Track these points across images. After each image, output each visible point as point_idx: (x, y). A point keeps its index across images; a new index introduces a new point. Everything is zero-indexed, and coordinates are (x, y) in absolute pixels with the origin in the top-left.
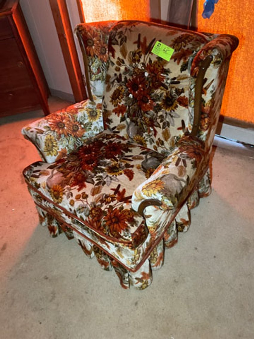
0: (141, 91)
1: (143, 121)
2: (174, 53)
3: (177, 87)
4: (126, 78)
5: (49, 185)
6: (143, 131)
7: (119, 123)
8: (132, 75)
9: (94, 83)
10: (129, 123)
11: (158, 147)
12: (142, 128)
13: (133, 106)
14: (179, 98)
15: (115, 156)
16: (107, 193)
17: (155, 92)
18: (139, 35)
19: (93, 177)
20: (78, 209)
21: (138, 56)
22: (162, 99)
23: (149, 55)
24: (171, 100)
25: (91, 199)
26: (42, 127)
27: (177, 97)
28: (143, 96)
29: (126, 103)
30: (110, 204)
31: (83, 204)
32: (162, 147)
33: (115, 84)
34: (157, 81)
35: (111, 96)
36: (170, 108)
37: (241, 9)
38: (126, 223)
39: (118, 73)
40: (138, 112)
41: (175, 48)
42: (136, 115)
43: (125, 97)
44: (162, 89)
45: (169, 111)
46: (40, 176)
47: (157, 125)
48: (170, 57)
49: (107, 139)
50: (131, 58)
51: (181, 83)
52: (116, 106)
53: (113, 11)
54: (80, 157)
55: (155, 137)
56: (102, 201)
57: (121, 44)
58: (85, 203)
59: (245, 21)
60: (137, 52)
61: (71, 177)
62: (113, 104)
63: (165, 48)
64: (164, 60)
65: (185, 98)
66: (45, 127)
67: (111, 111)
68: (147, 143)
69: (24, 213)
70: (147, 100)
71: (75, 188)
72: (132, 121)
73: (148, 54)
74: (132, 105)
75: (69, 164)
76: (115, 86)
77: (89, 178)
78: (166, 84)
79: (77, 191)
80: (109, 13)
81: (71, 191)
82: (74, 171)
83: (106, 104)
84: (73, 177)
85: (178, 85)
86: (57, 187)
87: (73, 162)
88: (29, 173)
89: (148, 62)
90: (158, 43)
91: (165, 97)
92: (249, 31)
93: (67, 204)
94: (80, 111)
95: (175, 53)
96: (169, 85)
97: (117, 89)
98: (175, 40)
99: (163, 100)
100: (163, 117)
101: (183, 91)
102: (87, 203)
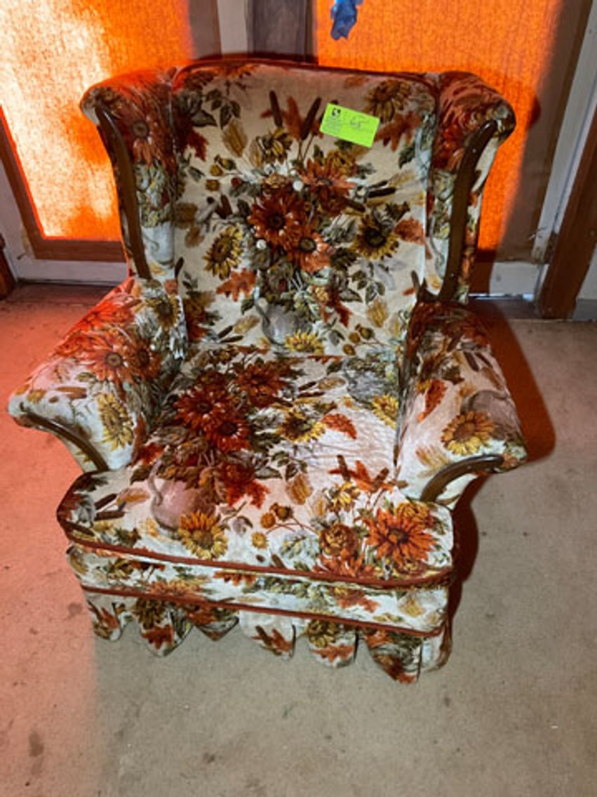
0: (294, 227)
1: (311, 295)
2: (379, 126)
3: (389, 202)
4: (242, 205)
5: (167, 521)
6: (310, 320)
7: (239, 315)
8: (260, 195)
9: (156, 232)
10: (265, 310)
11: (357, 345)
12: (307, 313)
13: (276, 267)
14: (398, 227)
15: (274, 395)
16: (329, 485)
17: (333, 222)
18: (273, 97)
19: (266, 461)
20: (285, 548)
21: (280, 145)
22: (354, 235)
23: (311, 140)
24: (378, 234)
25: (304, 514)
26: (72, 380)
27: (395, 224)
28: (302, 239)
29: (253, 265)
30: (356, 507)
31: (291, 532)
32: (370, 344)
33: (213, 223)
34: (334, 197)
35: (206, 255)
36: (380, 252)
37: (416, 14)
38: (426, 531)
39: (216, 196)
40: (295, 277)
41: (380, 115)
42: (290, 286)
43: (246, 250)
44: (350, 214)
45: (379, 259)
46: (125, 510)
47: (351, 296)
48: (373, 136)
49: (224, 363)
50: (261, 153)
51: (397, 193)
52: (228, 276)
53: (80, 40)
54: (194, 426)
55: (346, 325)
56: (335, 508)
57: (223, 123)
58: (297, 528)
59: (425, 40)
60: (276, 137)
61: (212, 481)
62: (214, 273)
63: (354, 118)
64: (358, 146)
65: (414, 222)
66: (81, 378)
67: (211, 292)
68: (325, 343)
69: (33, 632)
70: (312, 246)
71: (244, 504)
72: (274, 302)
73: (310, 136)
74: (271, 264)
75: (181, 453)
76: (214, 228)
77: (257, 468)
78: (356, 200)
79: (254, 507)
80: (67, 48)
81: (239, 514)
82: (204, 463)
83: (193, 277)
84: (216, 480)
85: (392, 196)
86: (194, 518)
87: (186, 444)
88: (85, 514)
89: (310, 155)
90: (330, 107)
91: (361, 229)
92: (435, 58)
93: (244, 548)
94: (137, 311)
95: (384, 126)
96: (365, 201)
97: (222, 236)
98: (371, 97)
99: (358, 236)
100: (364, 275)
101: (406, 208)
102: (302, 526)
